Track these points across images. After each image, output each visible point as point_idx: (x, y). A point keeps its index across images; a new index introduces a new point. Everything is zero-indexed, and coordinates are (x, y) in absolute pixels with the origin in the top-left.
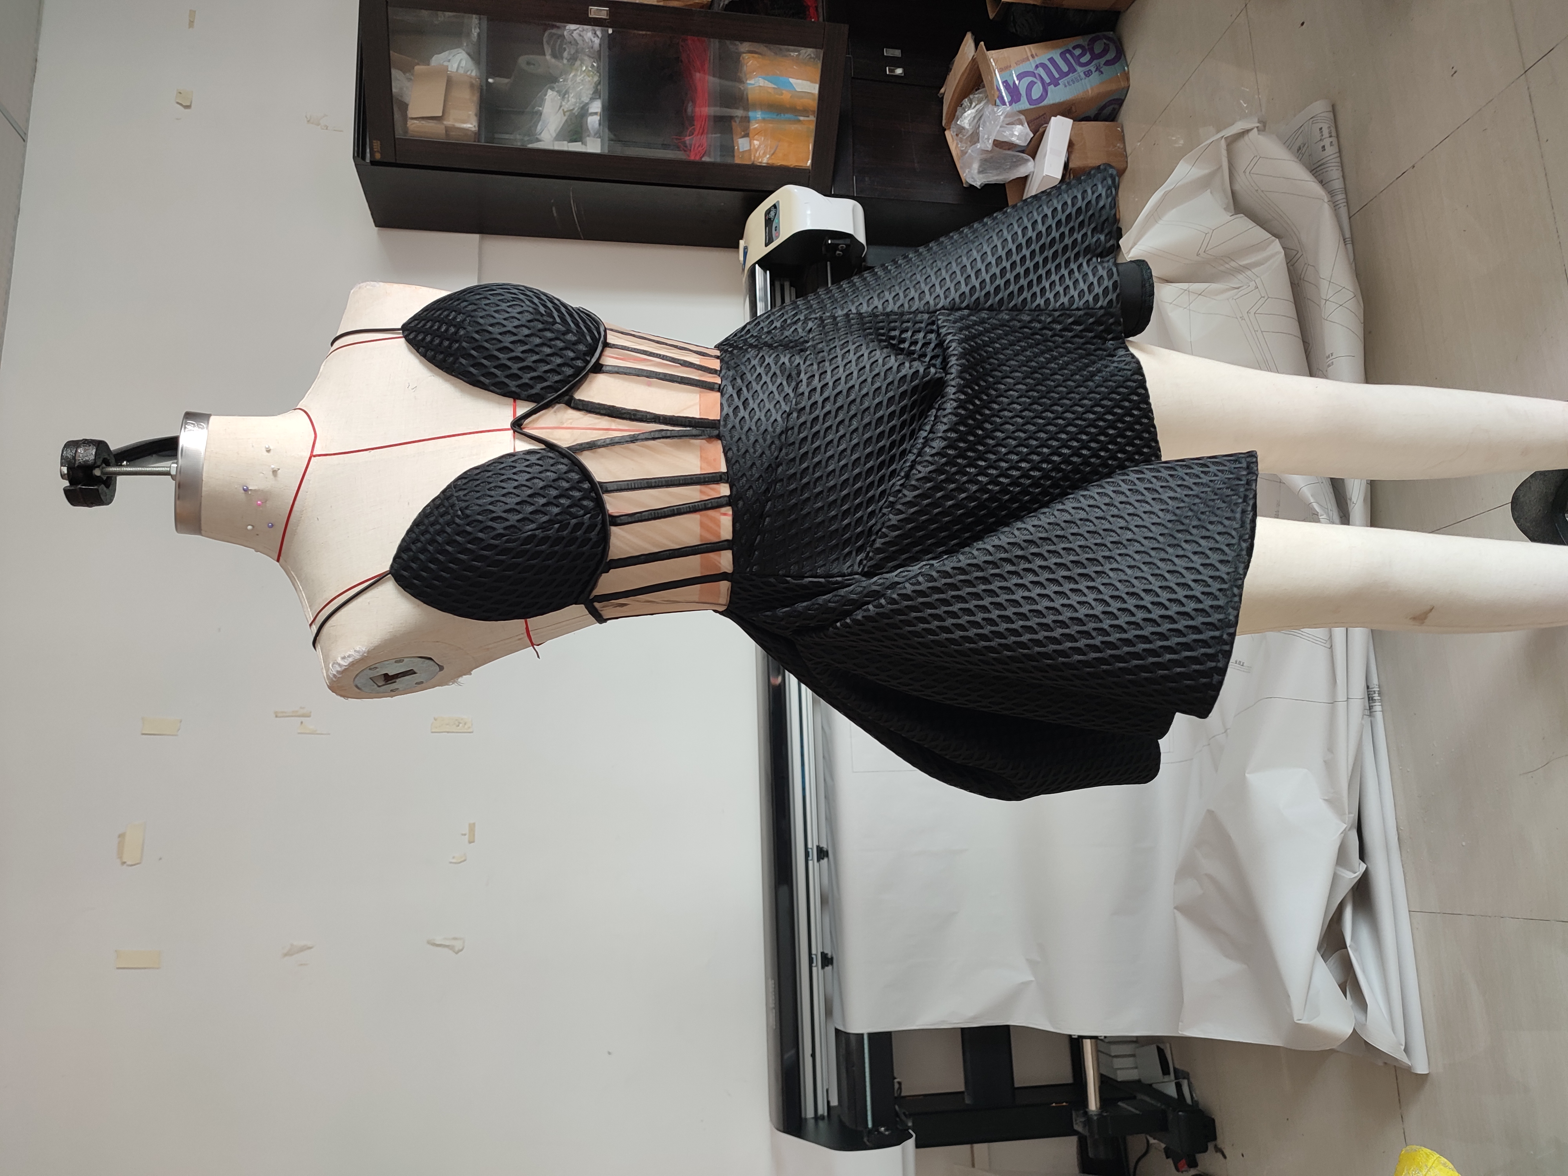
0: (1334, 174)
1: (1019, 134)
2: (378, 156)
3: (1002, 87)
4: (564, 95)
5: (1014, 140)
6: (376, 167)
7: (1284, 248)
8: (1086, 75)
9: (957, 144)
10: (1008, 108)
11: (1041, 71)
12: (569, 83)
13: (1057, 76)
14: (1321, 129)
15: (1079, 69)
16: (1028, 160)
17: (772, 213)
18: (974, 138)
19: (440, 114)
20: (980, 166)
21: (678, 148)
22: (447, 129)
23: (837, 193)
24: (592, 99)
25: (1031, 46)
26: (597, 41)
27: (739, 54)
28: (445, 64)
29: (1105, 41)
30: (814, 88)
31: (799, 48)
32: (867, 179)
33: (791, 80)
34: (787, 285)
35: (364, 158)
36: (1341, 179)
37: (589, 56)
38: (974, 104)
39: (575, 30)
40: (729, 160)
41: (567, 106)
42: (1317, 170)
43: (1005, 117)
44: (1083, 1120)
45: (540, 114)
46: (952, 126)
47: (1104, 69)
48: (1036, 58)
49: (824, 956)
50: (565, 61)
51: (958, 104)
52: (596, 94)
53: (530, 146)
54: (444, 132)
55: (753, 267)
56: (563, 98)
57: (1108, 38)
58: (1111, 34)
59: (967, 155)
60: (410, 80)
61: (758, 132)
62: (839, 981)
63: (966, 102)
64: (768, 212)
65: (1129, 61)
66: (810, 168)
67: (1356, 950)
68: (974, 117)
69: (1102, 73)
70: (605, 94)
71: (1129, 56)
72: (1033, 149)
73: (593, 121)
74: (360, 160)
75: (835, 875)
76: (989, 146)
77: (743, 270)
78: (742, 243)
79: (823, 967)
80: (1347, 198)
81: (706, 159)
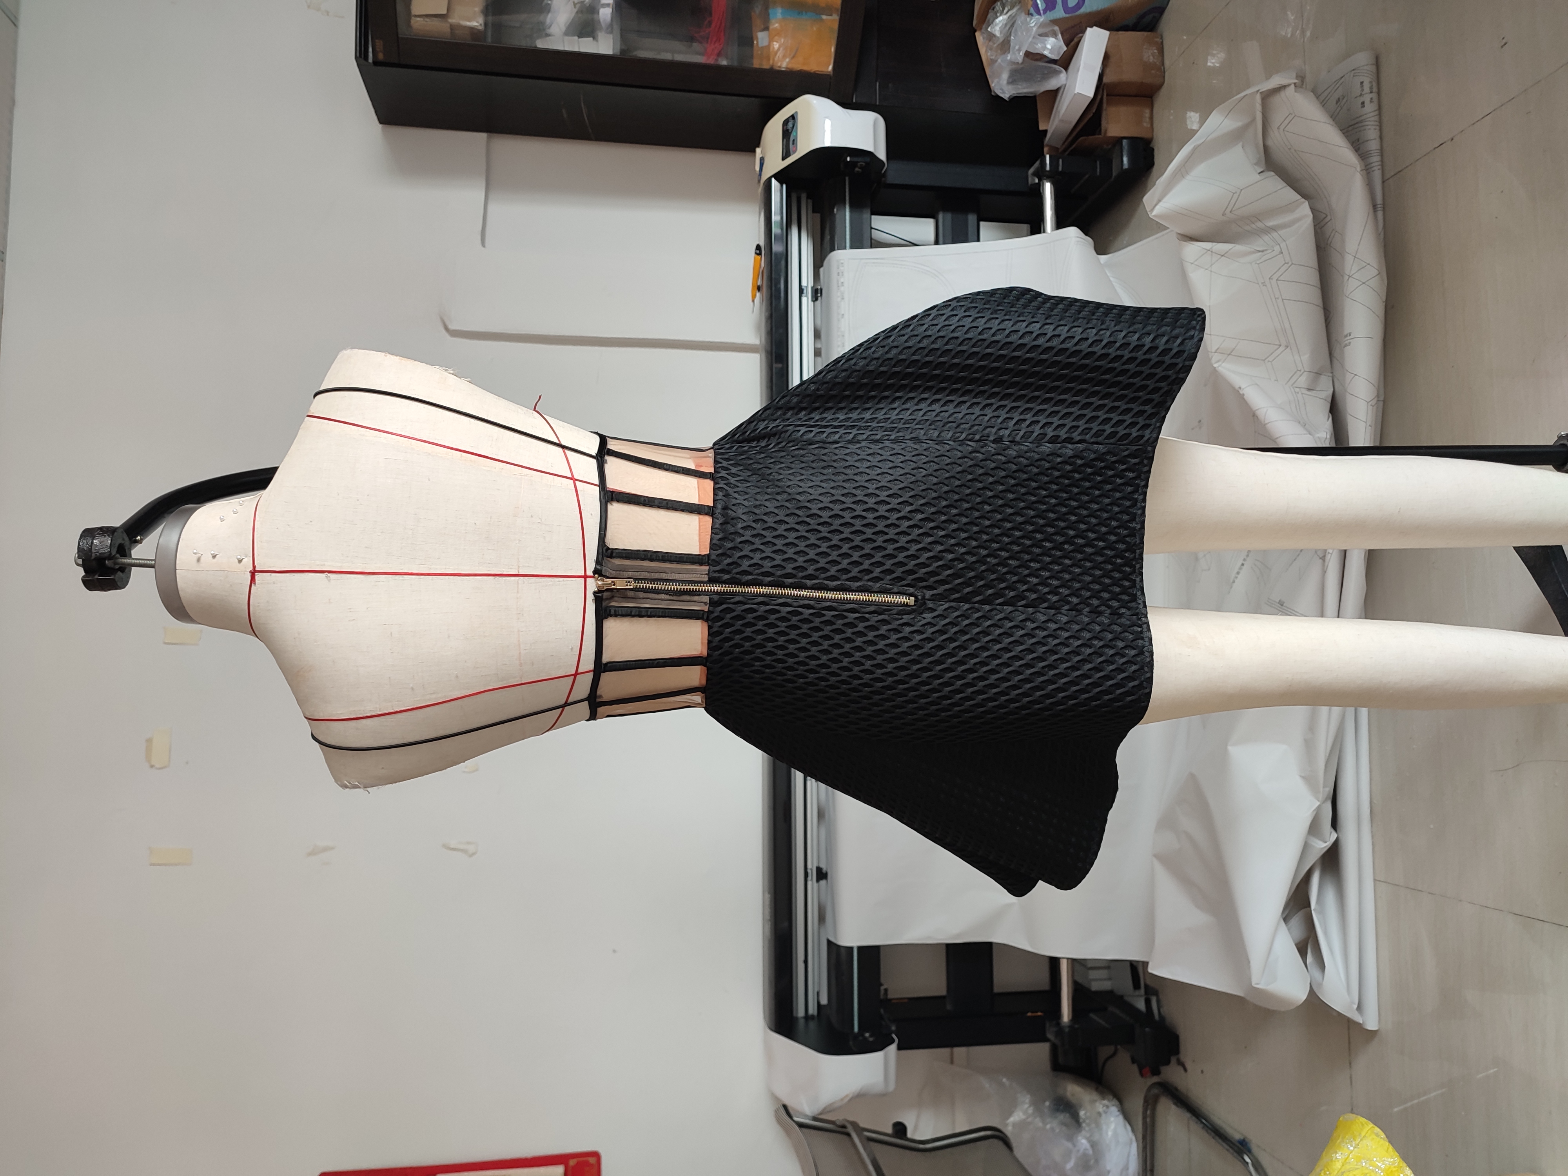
1: (1052, 46)
2: (381, 56)
5: (1046, 53)
6: (379, 68)
7: (1312, 211)
9: (987, 50)
10: (1042, 19)
14: (1362, 83)
16: (1060, 72)
17: (790, 125)
18: (1005, 47)
19: (445, 12)
20: (1009, 77)
22: (452, 27)
32: (890, 85)
34: (804, 196)
35: (366, 58)
36: (1378, 139)
38: (1006, 10)
40: (747, 64)
43: (1039, 27)
44: (1055, 1029)
45: (549, 6)
46: (983, 28)
49: (819, 870)
51: (990, 5)
54: (449, 30)
55: (769, 180)
59: (997, 64)
62: (833, 894)
64: (786, 123)
66: (832, 74)
67: (1322, 912)
68: (1006, 24)
72: (1066, 61)
73: (605, 14)
74: (362, 61)
76: (1020, 57)
77: (759, 181)
78: (758, 150)
79: (818, 881)
80: (1382, 161)
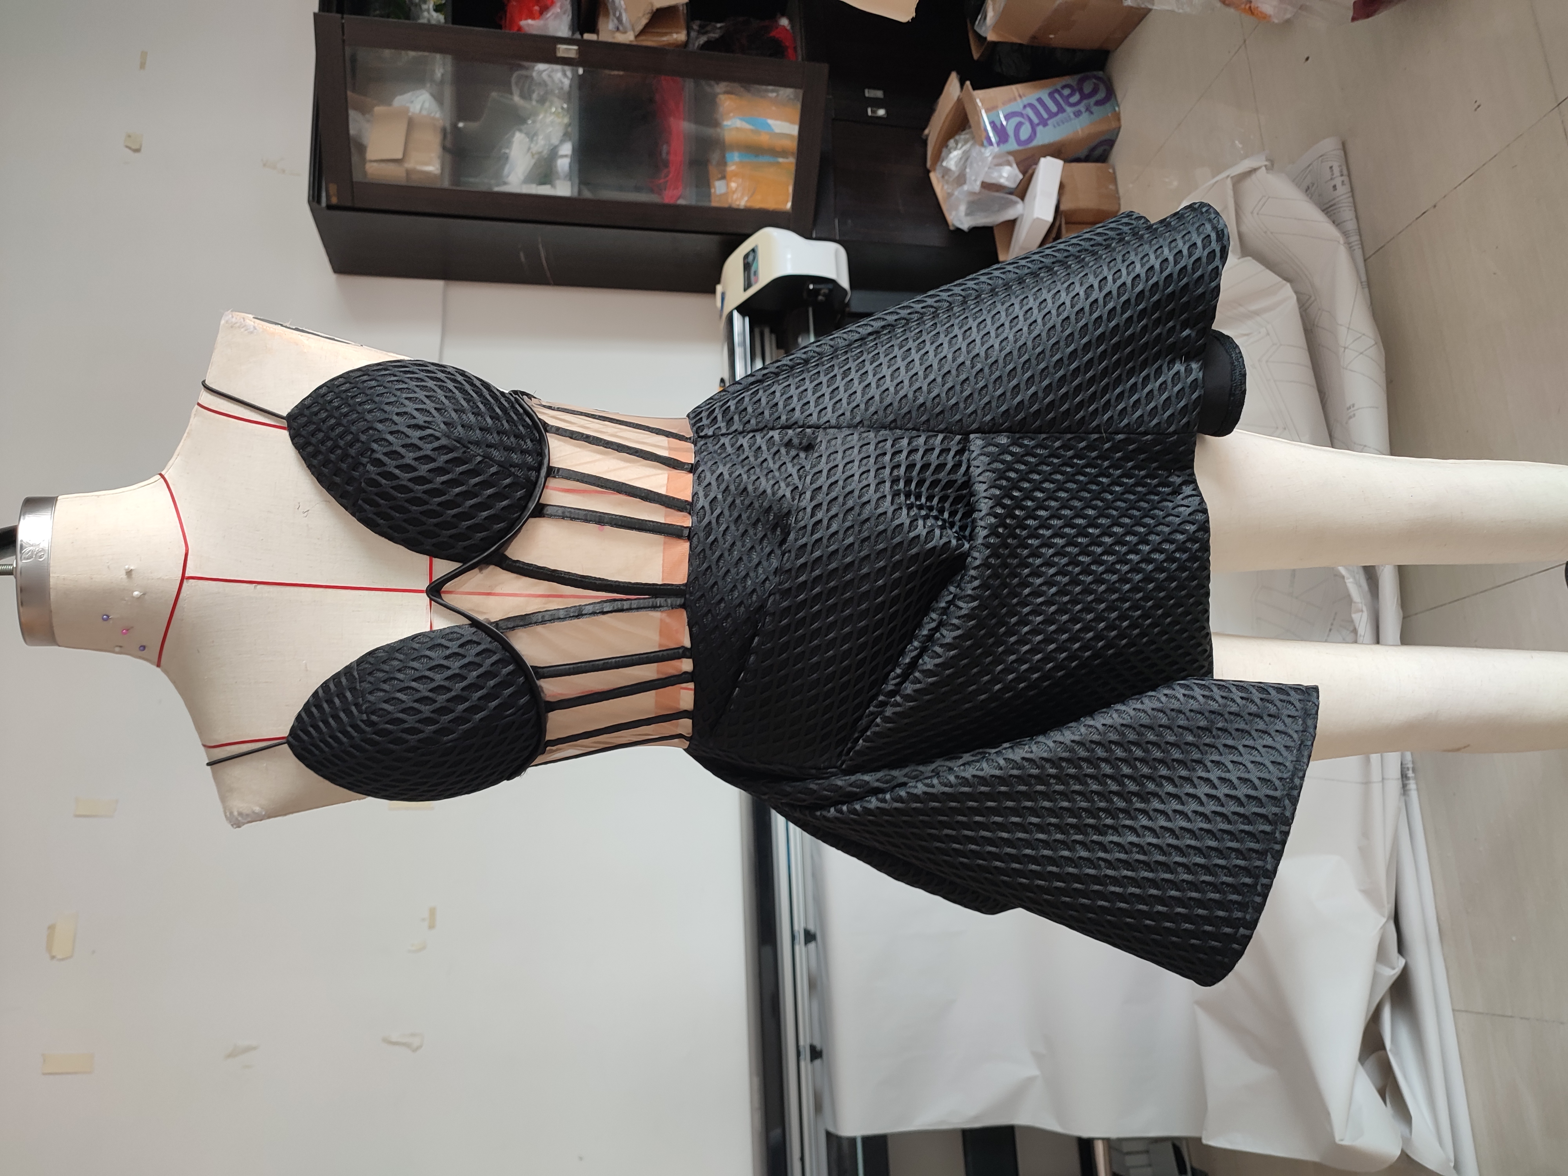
0: (1347, 214)
1: (1008, 175)
2: (334, 200)
3: (989, 128)
4: (532, 136)
5: (1003, 181)
6: (332, 211)
7: (1296, 292)
8: (1076, 116)
9: (943, 186)
10: (996, 149)
11: (1029, 112)
12: (538, 125)
13: (1045, 116)
14: (1331, 167)
15: (1069, 110)
16: (1016, 203)
17: (751, 258)
18: (961, 179)
19: (399, 156)
20: (967, 209)
21: (652, 191)
22: (408, 172)
23: (819, 236)
24: (562, 141)
25: (1019, 86)
26: (567, 82)
27: (715, 96)
28: (408, 105)
29: (1094, 80)
30: (794, 130)
31: (777, 88)
32: (850, 221)
33: (770, 122)
34: (767, 331)
35: (319, 202)
36: (1355, 220)
37: (559, 97)
38: (960, 145)
39: (544, 71)
40: (705, 204)
41: (535, 148)
42: (1329, 209)
43: (994, 158)
45: (506, 158)
46: (938, 167)
47: (1095, 109)
48: (1024, 99)
49: (813, 1048)
50: (534, 103)
51: (943, 144)
52: (566, 136)
53: (497, 189)
54: (405, 175)
55: (731, 313)
56: (532, 140)
57: (1099, 79)
58: (1100, 74)
59: (953, 198)
60: (368, 121)
61: (736, 175)
62: (829, 1076)
63: (951, 143)
64: (746, 257)
65: (1119, 100)
66: (791, 210)
67: (1397, 1054)
68: (961, 159)
69: (1092, 113)
70: (576, 136)
71: (1119, 94)
72: (1022, 191)
73: (563, 164)
74: (315, 204)
75: (823, 959)
76: (977, 187)
77: (721, 316)
78: (719, 288)
79: (812, 1060)
80: (1361, 240)
81: (681, 202)
